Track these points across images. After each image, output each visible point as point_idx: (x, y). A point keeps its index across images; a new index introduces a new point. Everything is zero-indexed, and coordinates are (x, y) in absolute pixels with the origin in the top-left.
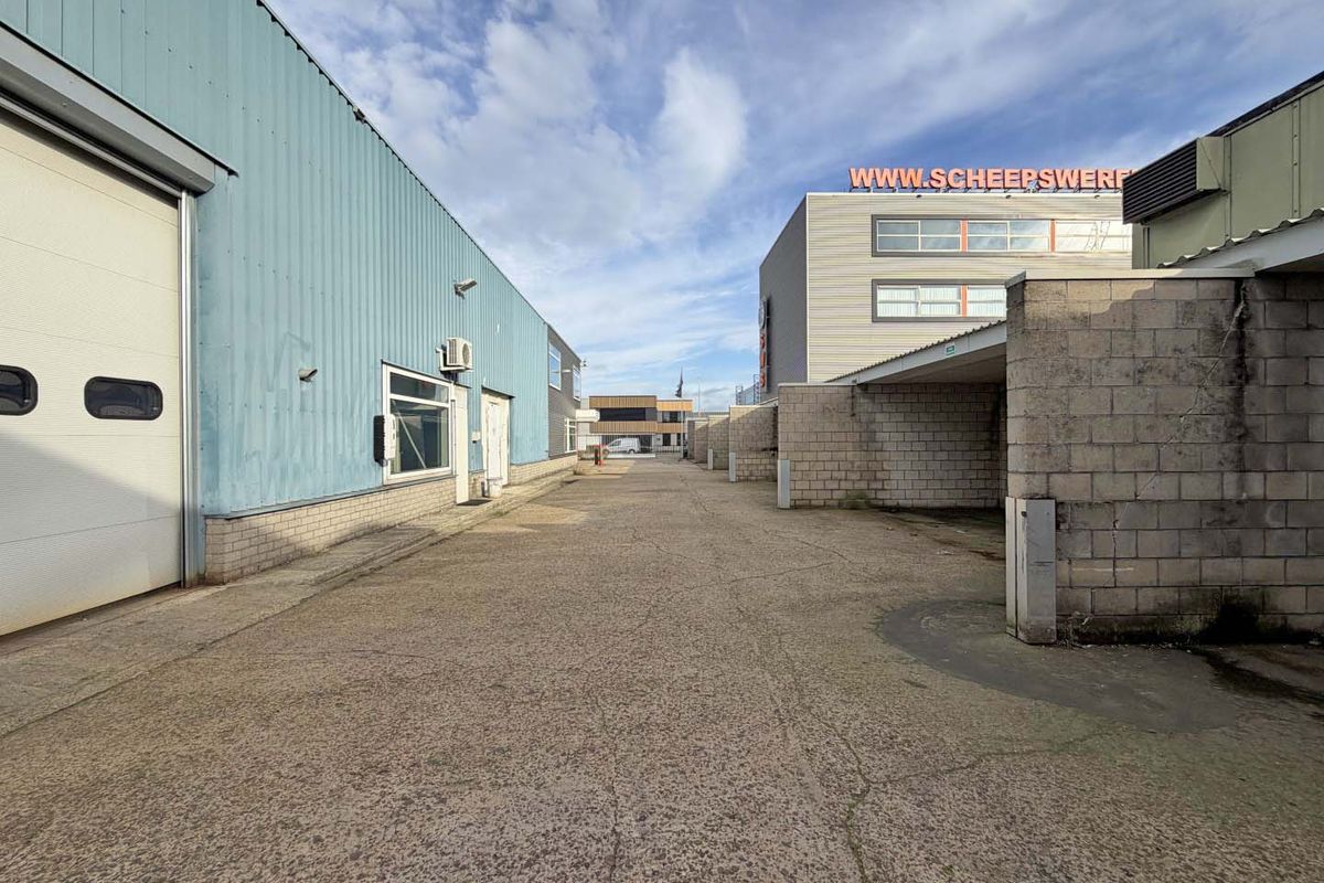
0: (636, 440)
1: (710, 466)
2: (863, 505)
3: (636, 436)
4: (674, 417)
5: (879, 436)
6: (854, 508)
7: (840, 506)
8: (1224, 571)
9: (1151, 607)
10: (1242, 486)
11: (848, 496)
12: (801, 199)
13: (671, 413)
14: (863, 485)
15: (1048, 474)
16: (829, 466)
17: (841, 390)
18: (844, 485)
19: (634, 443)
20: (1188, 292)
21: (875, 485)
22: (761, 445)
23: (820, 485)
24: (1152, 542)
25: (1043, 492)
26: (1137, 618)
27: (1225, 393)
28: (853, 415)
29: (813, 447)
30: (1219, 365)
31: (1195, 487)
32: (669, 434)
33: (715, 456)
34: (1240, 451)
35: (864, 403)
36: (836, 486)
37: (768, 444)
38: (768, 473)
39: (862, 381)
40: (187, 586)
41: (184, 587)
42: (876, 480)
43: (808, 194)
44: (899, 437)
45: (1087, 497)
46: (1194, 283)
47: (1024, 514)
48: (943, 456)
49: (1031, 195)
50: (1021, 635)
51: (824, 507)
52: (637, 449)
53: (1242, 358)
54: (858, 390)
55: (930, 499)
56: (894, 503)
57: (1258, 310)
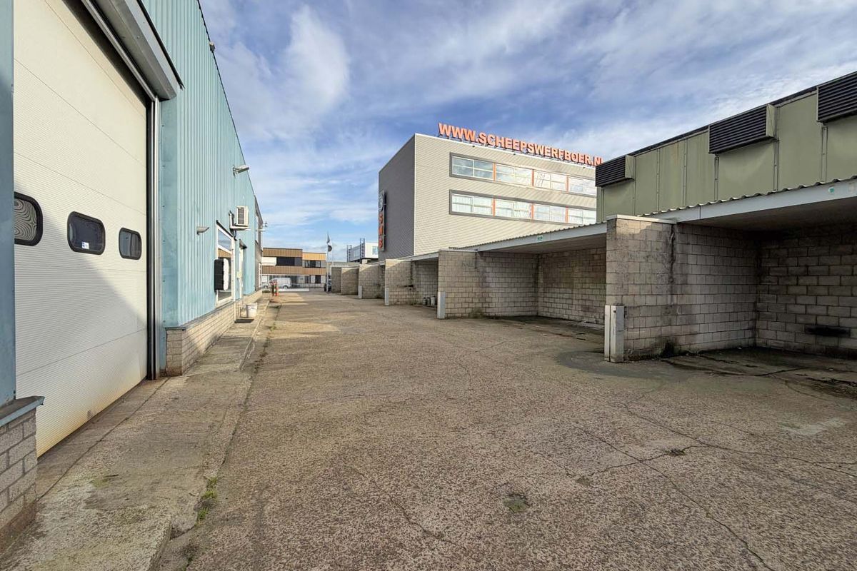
0: (289, 279)
1: (360, 295)
2: (481, 316)
3: (289, 277)
4: (313, 264)
5: (488, 279)
6: (476, 317)
7: (469, 317)
8: (666, 331)
9: (648, 345)
10: (672, 300)
11: (473, 311)
12: (412, 136)
13: (311, 261)
14: (480, 305)
15: (622, 296)
16: (465, 295)
17: (471, 254)
18: (471, 305)
19: (288, 282)
20: (660, 228)
21: (485, 305)
22: (404, 283)
23: (460, 305)
24: (650, 321)
25: (620, 303)
26: (645, 350)
27: (668, 266)
28: (476, 268)
29: (457, 284)
30: (667, 256)
31: (661, 300)
32: (320, 276)
33: (363, 290)
34: (672, 287)
35: (481, 261)
36: (467, 306)
37: (407, 282)
38: (407, 300)
39: (481, 250)
40: (157, 377)
41: (155, 379)
42: (486, 302)
43: (416, 134)
44: (497, 280)
45: (632, 305)
46: (661, 225)
47: (615, 312)
48: (515, 290)
49: (524, 155)
50: (612, 360)
51: (462, 317)
52: (289, 286)
53: (672, 253)
54: (478, 255)
55: (509, 312)
56: (493, 314)
57: (677, 236)
